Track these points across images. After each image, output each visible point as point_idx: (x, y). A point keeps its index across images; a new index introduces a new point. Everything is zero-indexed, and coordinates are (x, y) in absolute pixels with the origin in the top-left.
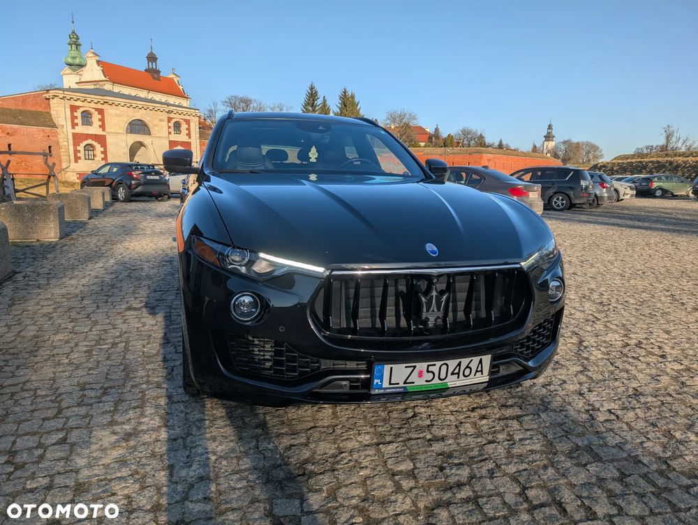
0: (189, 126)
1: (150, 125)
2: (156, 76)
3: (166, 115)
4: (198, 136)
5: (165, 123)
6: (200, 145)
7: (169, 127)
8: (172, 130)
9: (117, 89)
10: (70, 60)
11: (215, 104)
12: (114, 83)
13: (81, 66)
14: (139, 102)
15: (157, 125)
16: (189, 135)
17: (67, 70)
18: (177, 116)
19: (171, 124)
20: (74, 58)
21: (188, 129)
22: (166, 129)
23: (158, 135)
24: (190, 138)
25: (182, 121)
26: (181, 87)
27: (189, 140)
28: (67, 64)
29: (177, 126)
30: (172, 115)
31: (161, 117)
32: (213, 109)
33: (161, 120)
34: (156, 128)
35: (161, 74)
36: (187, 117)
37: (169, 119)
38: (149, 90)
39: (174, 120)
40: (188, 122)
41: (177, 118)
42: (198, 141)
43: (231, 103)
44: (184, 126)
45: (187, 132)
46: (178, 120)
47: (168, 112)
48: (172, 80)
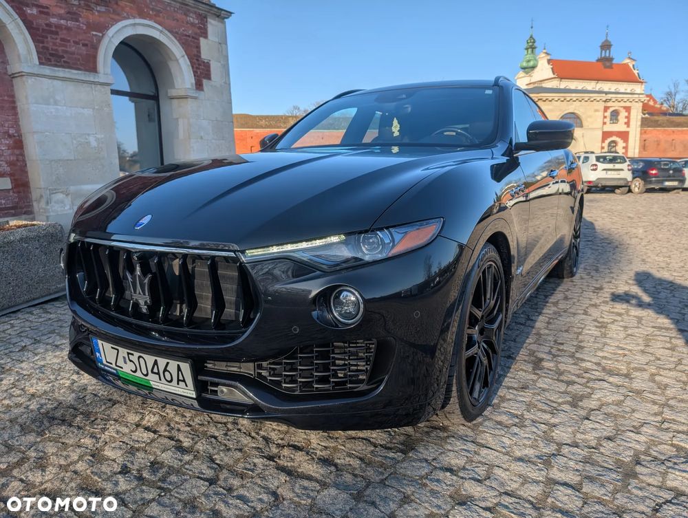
0: (629, 114)
1: (583, 117)
2: (608, 64)
3: (601, 106)
4: (639, 123)
5: (601, 114)
6: (641, 134)
7: (605, 117)
8: (607, 120)
9: (564, 84)
10: (525, 64)
11: (676, 85)
12: (561, 79)
13: (533, 67)
14: (574, 95)
15: (590, 117)
16: (628, 124)
17: (521, 74)
18: (616, 104)
19: (608, 114)
20: (529, 61)
21: (628, 117)
22: (600, 120)
23: (590, 127)
24: (628, 126)
25: (621, 109)
26: (636, 72)
27: (627, 130)
28: (522, 68)
29: (615, 115)
30: (609, 104)
31: (596, 108)
32: (673, 91)
33: (596, 111)
34: (589, 119)
35: (614, 62)
36: (628, 104)
37: (606, 109)
38: (598, 80)
39: (611, 109)
40: (628, 109)
41: (615, 106)
42: (639, 129)
44: (623, 114)
45: (626, 120)
46: (617, 108)
47: (605, 101)
48: (626, 65)
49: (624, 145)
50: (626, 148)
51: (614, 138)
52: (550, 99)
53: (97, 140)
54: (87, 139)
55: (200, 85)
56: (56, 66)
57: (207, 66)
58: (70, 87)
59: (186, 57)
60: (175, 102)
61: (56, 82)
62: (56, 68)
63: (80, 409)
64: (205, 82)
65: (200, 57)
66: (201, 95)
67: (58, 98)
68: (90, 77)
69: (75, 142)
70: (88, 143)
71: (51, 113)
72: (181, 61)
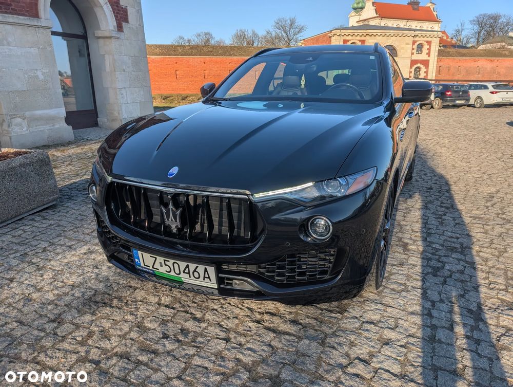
0: (430, 46)
1: (398, 49)
2: (415, 7)
3: (411, 40)
4: (437, 54)
5: (410, 46)
6: (437, 62)
7: (413, 49)
8: (415, 51)
9: (383, 23)
10: (355, 6)
11: (462, 24)
12: (382, 18)
13: (362, 8)
14: (392, 31)
15: (403, 49)
16: (429, 54)
17: (353, 13)
18: (422, 39)
19: (415, 47)
20: (359, 3)
21: (429, 49)
22: (410, 51)
23: (402, 56)
24: (429, 56)
25: (425, 43)
26: (435, 13)
27: (429, 58)
28: (353, 9)
29: (420, 47)
30: (416, 39)
31: (407, 42)
32: (460, 29)
33: (407, 44)
34: (402, 51)
35: (420, 5)
36: (429, 39)
37: (414, 42)
38: (408, 20)
39: (418, 43)
40: (429, 43)
41: (420, 40)
42: (436, 58)
43: (478, 21)
44: (426, 46)
45: (428, 51)
46: (421, 42)
47: (413, 37)
48: (429, 8)
49: (425, 70)
50: (426, 72)
51: (419, 65)
52: (375, 34)
53: (43, 74)
54: (35, 74)
55: (120, 27)
56: (6, 13)
57: (125, 11)
58: (19, 31)
59: (108, 4)
60: (101, 41)
61: (7, 27)
62: (6, 15)
63: (113, 294)
64: (124, 24)
65: (119, 4)
66: (122, 35)
67: (10, 39)
68: (34, 22)
69: (26, 76)
70: (37, 77)
71: (6, 52)
72: (105, 7)
